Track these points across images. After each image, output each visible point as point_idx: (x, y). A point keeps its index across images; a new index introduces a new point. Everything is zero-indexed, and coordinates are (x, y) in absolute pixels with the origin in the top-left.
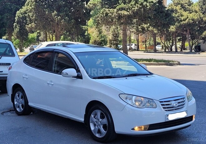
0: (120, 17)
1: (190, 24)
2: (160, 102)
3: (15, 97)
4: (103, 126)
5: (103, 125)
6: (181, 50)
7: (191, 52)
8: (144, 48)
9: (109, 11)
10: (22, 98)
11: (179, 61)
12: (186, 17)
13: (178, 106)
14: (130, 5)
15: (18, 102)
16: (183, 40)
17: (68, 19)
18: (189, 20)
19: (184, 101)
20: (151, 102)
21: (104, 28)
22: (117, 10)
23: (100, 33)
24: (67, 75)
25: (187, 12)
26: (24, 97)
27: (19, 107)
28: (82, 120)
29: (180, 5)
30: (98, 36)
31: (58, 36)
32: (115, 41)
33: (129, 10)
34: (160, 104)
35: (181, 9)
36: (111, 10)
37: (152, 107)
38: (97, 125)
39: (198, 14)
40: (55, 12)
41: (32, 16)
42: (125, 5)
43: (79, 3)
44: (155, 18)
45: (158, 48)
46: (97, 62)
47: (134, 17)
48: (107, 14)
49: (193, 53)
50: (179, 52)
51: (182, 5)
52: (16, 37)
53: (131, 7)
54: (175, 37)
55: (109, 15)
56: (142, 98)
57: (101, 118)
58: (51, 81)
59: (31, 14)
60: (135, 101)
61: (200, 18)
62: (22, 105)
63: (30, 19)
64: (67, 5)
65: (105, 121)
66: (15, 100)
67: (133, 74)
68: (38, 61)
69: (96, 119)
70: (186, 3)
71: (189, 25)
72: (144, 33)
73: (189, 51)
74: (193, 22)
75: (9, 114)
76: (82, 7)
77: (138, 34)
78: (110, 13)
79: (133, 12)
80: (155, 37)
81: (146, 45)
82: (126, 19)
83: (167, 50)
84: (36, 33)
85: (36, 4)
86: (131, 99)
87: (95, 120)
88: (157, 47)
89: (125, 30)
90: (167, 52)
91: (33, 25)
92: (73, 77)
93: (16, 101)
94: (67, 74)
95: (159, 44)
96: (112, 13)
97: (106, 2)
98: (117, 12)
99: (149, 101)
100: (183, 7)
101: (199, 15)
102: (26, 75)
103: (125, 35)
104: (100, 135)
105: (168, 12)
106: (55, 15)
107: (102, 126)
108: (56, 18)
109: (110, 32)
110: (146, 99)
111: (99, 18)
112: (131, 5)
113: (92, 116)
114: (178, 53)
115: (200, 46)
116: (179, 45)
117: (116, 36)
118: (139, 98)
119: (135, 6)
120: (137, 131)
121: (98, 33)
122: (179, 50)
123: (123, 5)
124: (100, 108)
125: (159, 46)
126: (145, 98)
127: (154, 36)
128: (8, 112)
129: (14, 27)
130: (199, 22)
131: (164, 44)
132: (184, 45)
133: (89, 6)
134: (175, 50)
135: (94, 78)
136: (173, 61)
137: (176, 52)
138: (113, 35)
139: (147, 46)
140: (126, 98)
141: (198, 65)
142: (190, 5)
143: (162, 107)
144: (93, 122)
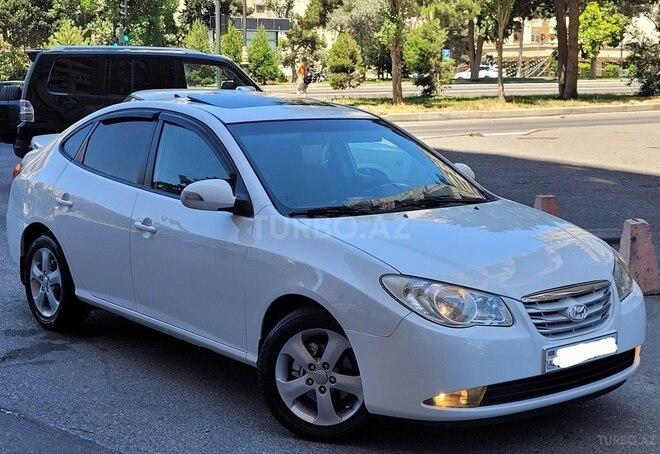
2: (525, 304)
20: (491, 303)
37: (496, 323)
56: (462, 292)
135: (292, 215)
143: (531, 322)
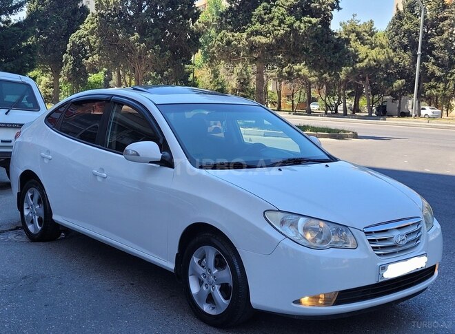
0: (253, 47)
1: (370, 67)
3: (25, 201)
4: (220, 286)
5: (222, 285)
6: (354, 113)
7: (370, 117)
8: (289, 107)
9: (233, 36)
10: (39, 202)
11: (355, 131)
12: (365, 55)
13: (408, 243)
14: (270, 26)
15: (32, 210)
16: (357, 95)
17: (160, 48)
18: (369, 60)
19: (419, 231)
21: (222, 68)
22: (248, 34)
23: (216, 76)
24: (136, 157)
25: (368, 46)
26: (43, 200)
27: (32, 222)
28: (171, 266)
29: (355, 34)
30: (211, 82)
31: (140, 79)
32: (243, 91)
33: (268, 35)
34: (366, 238)
35: (356, 41)
36: (236, 35)
38: (206, 282)
39: (385, 50)
40: (137, 35)
41: (95, 43)
42: (263, 26)
43: (179, 21)
44: (315, 52)
45: (314, 107)
46: (209, 129)
47: (279, 47)
48: (229, 43)
49: (374, 118)
50: (350, 115)
51: (358, 34)
52: (65, 78)
53: (273, 29)
54: (344, 90)
55: (232, 43)
57: (216, 266)
58: (102, 170)
59: (92, 38)
60: (305, 230)
61: (389, 57)
62: (38, 219)
63: (91, 47)
64: (158, 23)
65: (226, 275)
66: (25, 206)
67: (294, 159)
68: (88, 122)
69: (203, 267)
70: (365, 31)
71: (369, 69)
72: (291, 80)
73: (367, 114)
74: (377, 65)
75: (12, 236)
76: (185, 28)
77: (280, 82)
78: (235, 39)
79: (276, 40)
80: (310, 88)
81: (293, 101)
82: (262, 52)
83: (329, 112)
84: (103, 72)
85: (100, 20)
86: (294, 224)
87: (201, 270)
88: (312, 106)
89: (260, 73)
90: (329, 115)
91: (96, 57)
92: (150, 162)
93: (28, 208)
94: (138, 155)
95: (315, 100)
96: (239, 41)
97: (228, 20)
98: (248, 38)
99: (337, 230)
100: (359, 36)
101: (388, 53)
102: (48, 152)
103: (260, 81)
104: (214, 308)
105: (338, 41)
106: (137, 40)
107: (217, 287)
108: (138, 45)
109: (234, 75)
110: (332, 225)
111: (214, 49)
112: (273, 26)
113: (195, 260)
114: (349, 117)
115: (385, 106)
116: (350, 102)
117: (244, 82)
118: (313, 222)
119: (279, 28)
120: (308, 307)
121: (212, 76)
122: (349, 112)
123: (258, 26)
124: (216, 242)
125: (314, 104)
126: (329, 224)
127: (308, 85)
128: (10, 230)
129: (63, 61)
130: (387, 65)
131: (325, 101)
132: (358, 103)
133: (197, 26)
134: (342, 112)
136: (345, 131)
137: (345, 115)
138: (239, 80)
139: (296, 103)
140: (282, 223)
141: (389, 139)
142: (371, 35)
144: (195, 274)
